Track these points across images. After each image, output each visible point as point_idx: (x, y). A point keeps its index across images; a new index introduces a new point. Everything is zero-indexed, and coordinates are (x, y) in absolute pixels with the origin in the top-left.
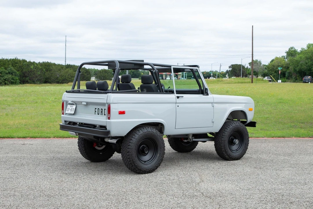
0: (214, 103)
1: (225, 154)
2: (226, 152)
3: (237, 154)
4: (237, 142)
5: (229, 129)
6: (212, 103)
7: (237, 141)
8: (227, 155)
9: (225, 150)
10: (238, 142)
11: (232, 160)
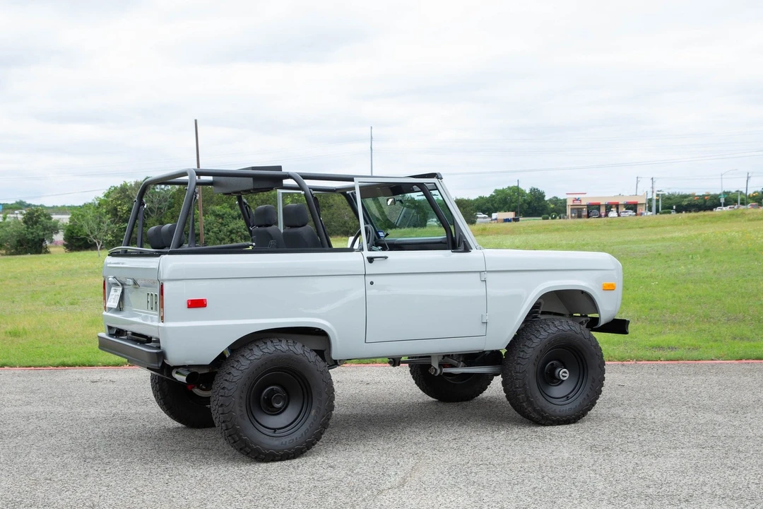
0: (488, 272)
1: (529, 409)
2: (531, 403)
3: (567, 407)
4: (564, 376)
5: (536, 341)
6: (480, 272)
7: (565, 372)
8: (535, 410)
9: (528, 397)
10: (567, 375)
11: (551, 425)
